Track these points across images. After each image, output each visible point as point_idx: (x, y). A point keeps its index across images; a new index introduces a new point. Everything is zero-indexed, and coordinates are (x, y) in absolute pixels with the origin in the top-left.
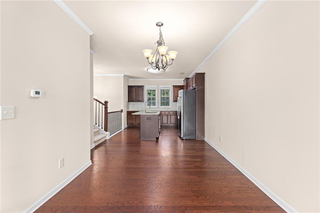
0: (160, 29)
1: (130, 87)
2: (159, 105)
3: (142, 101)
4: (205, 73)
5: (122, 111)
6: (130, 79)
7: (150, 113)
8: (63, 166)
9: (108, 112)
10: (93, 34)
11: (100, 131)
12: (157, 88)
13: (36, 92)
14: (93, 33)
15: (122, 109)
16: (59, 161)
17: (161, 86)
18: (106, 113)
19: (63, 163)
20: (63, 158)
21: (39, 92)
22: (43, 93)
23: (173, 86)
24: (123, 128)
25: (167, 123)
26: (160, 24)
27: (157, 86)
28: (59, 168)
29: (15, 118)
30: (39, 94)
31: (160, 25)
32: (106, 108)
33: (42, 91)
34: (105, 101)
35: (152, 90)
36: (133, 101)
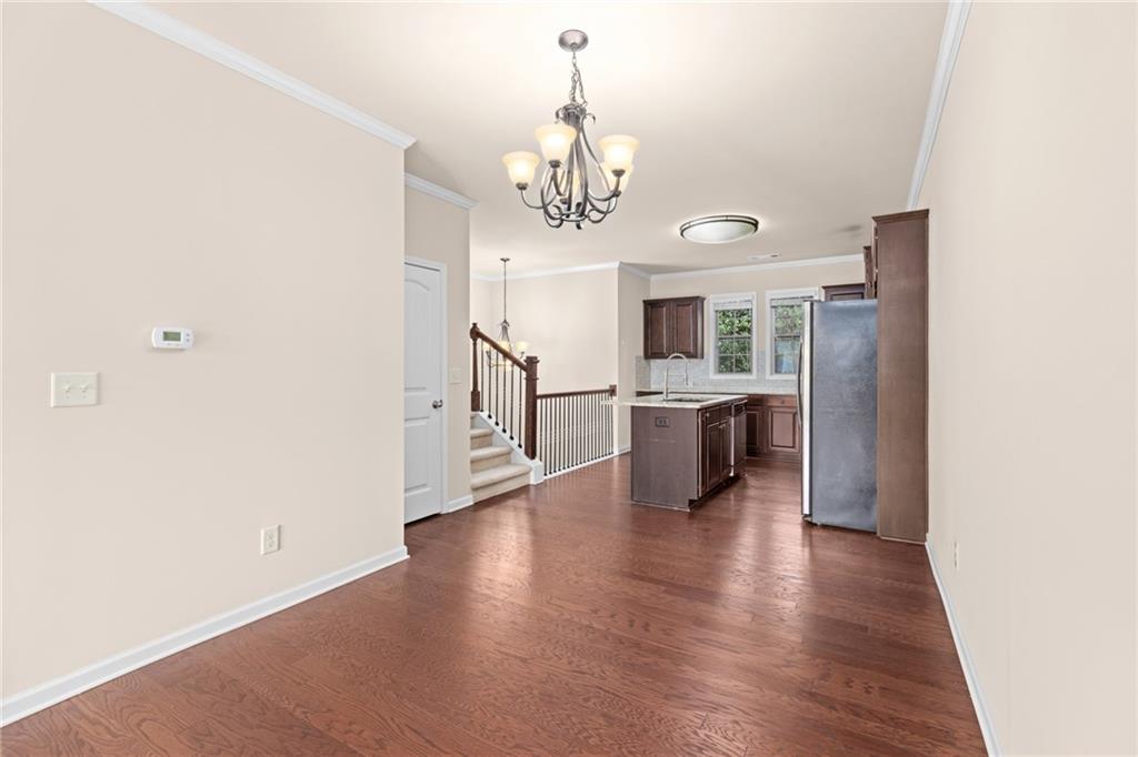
0: (574, 57)
1: (651, 306)
2: (764, 372)
3: (694, 354)
4: (927, 211)
5: (612, 391)
6: (653, 278)
7: (691, 401)
8: (279, 548)
9: (538, 393)
10: (415, 144)
11: (512, 455)
12: (754, 302)
13: (165, 333)
14: (414, 140)
15: (613, 384)
16: (262, 532)
17: (771, 294)
18: (532, 397)
19: (276, 539)
20: (280, 527)
21: (179, 334)
22: (191, 338)
23: (824, 288)
24: (616, 453)
25: (793, 447)
26: (578, 40)
27: (754, 293)
28: (262, 553)
29: (99, 402)
30: (179, 340)
31: (573, 43)
32: (531, 381)
33: (190, 332)
34: (528, 358)
35: (733, 312)
36: (661, 356)
